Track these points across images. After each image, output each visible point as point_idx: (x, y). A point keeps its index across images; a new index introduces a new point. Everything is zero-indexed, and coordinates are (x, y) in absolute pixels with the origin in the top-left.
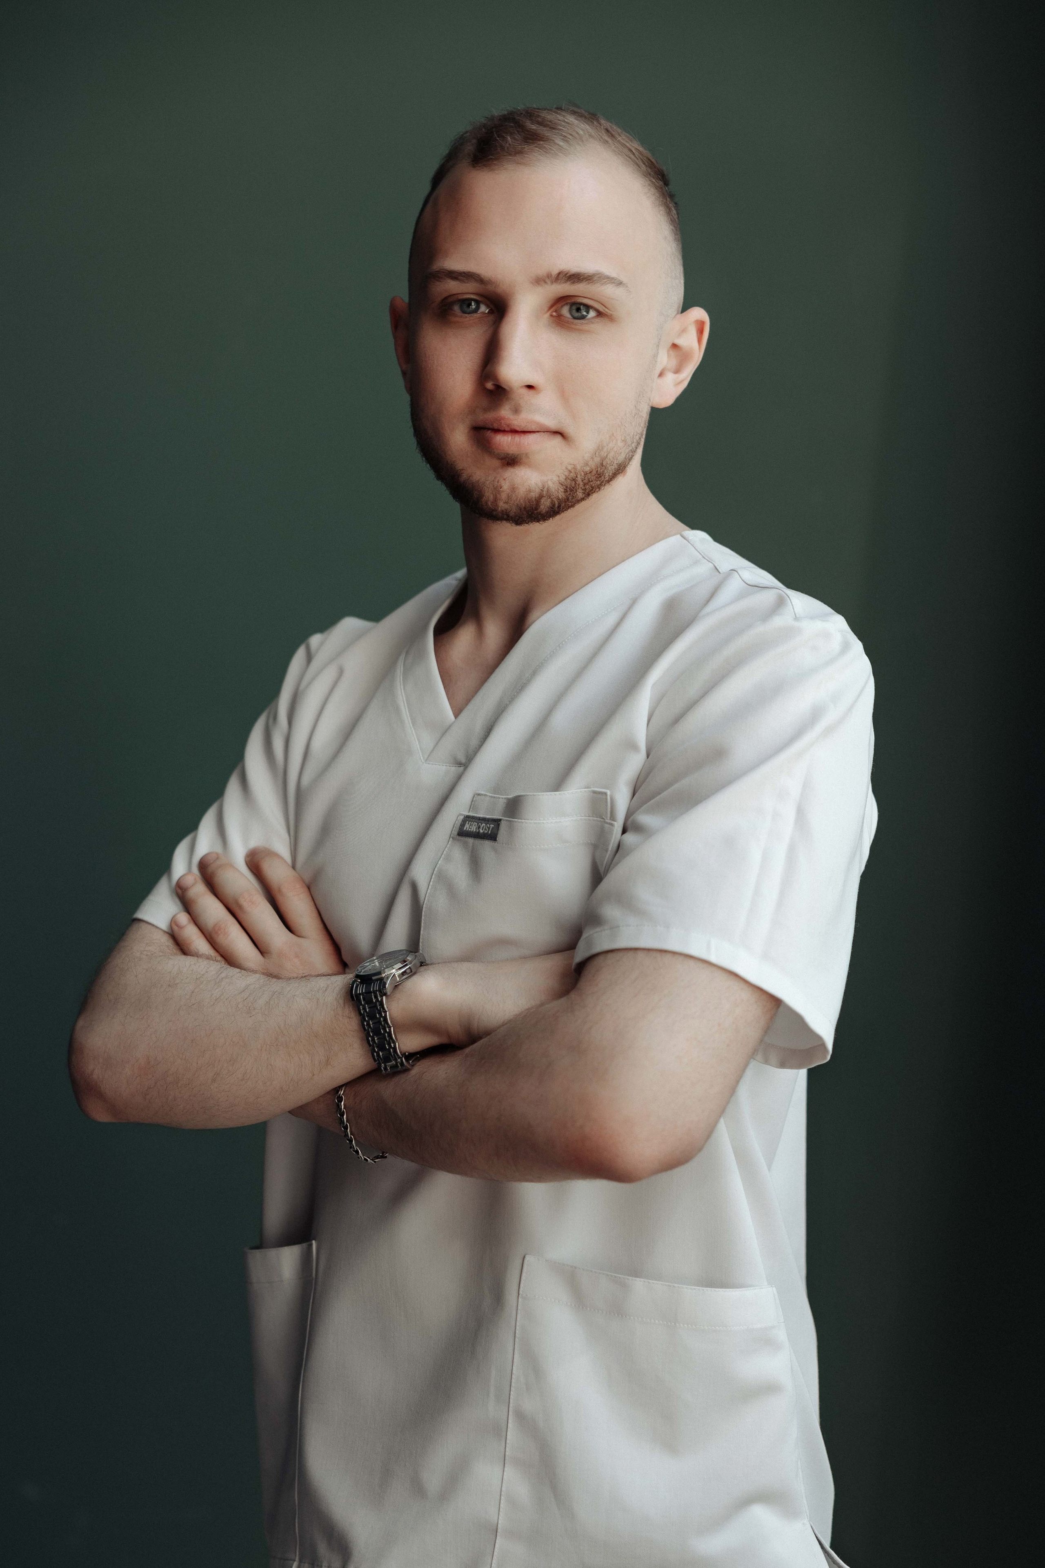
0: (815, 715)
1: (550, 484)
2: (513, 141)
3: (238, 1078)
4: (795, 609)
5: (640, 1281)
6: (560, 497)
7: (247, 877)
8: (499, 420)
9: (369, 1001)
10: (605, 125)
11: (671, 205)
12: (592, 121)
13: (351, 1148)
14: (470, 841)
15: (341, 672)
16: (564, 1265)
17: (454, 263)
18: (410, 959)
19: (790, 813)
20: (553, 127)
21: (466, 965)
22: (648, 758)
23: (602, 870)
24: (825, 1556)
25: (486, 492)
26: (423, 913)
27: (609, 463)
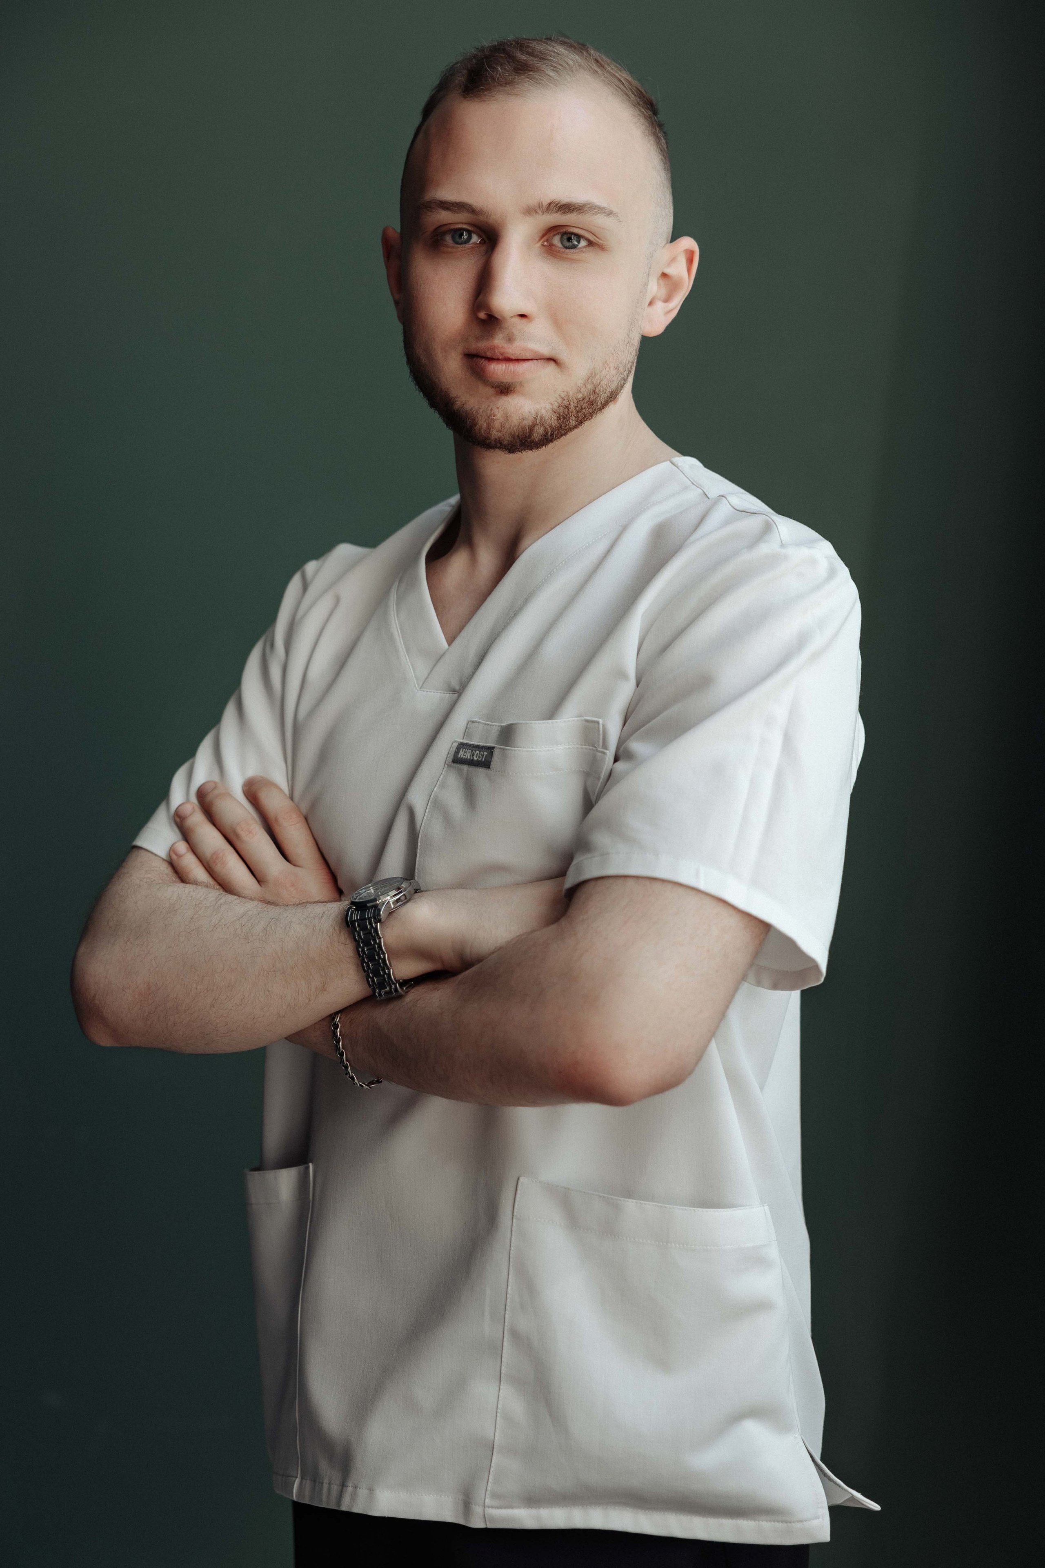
0: (801, 641)
1: (543, 412)
2: (504, 71)
3: (236, 1004)
4: (782, 537)
5: (632, 1202)
6: (554, 425)
7: (244, 807)
8: (493, 348)
9: (364, 928)
10: (594, 55)
11: (660, 134)
12: (581, 52)
13: (346, 1074)
14: (465, 768)
15: (337, 601)
16: (558, 1186)
17: (446, 193)
18: (405, 886)
19: (776, 740)
20: (543, 58)
21: (460, 892)
22: (637, 687)
23: (593, 798)
24: (816, 1469)
25: (479, 420)
26: (419, 840)
27: (601, 390)
